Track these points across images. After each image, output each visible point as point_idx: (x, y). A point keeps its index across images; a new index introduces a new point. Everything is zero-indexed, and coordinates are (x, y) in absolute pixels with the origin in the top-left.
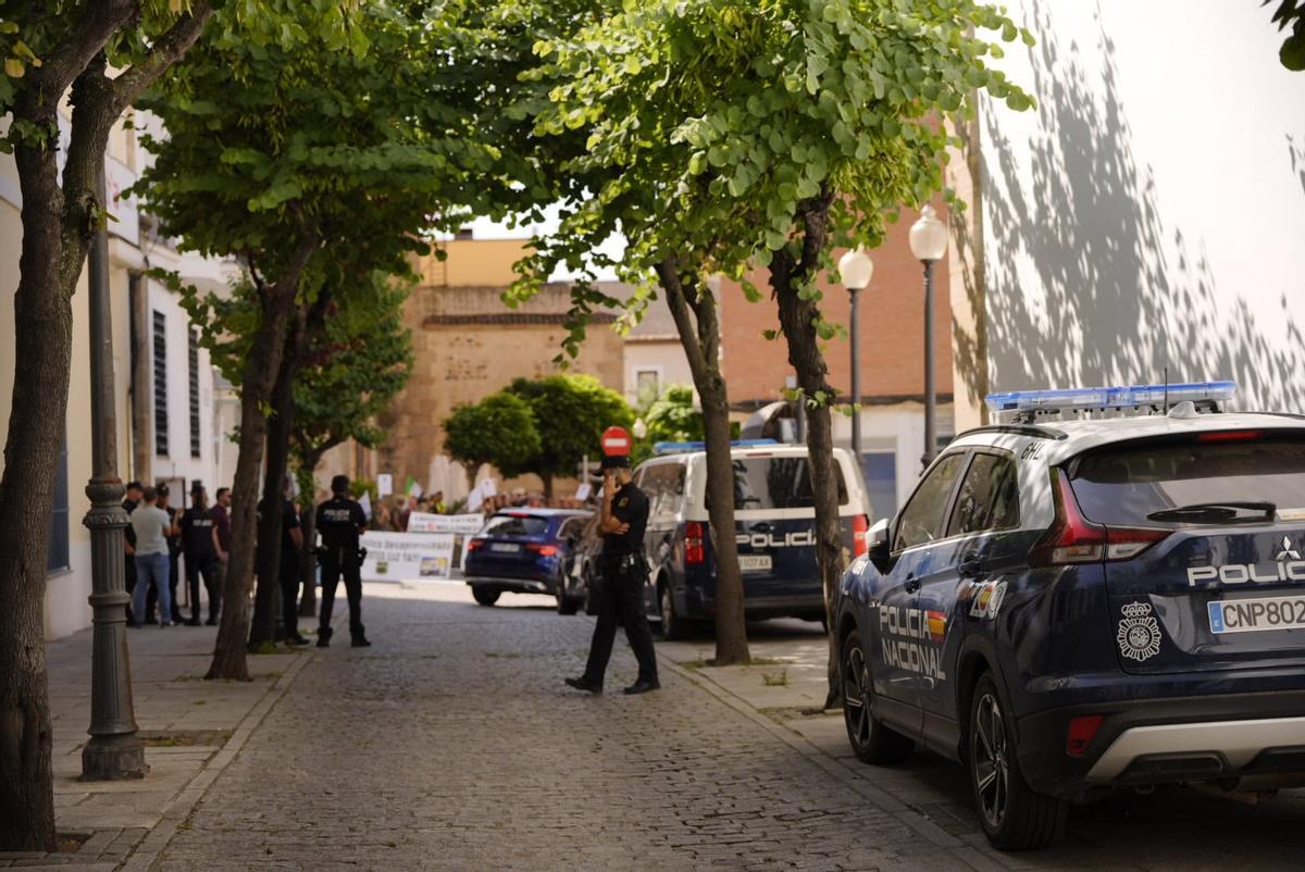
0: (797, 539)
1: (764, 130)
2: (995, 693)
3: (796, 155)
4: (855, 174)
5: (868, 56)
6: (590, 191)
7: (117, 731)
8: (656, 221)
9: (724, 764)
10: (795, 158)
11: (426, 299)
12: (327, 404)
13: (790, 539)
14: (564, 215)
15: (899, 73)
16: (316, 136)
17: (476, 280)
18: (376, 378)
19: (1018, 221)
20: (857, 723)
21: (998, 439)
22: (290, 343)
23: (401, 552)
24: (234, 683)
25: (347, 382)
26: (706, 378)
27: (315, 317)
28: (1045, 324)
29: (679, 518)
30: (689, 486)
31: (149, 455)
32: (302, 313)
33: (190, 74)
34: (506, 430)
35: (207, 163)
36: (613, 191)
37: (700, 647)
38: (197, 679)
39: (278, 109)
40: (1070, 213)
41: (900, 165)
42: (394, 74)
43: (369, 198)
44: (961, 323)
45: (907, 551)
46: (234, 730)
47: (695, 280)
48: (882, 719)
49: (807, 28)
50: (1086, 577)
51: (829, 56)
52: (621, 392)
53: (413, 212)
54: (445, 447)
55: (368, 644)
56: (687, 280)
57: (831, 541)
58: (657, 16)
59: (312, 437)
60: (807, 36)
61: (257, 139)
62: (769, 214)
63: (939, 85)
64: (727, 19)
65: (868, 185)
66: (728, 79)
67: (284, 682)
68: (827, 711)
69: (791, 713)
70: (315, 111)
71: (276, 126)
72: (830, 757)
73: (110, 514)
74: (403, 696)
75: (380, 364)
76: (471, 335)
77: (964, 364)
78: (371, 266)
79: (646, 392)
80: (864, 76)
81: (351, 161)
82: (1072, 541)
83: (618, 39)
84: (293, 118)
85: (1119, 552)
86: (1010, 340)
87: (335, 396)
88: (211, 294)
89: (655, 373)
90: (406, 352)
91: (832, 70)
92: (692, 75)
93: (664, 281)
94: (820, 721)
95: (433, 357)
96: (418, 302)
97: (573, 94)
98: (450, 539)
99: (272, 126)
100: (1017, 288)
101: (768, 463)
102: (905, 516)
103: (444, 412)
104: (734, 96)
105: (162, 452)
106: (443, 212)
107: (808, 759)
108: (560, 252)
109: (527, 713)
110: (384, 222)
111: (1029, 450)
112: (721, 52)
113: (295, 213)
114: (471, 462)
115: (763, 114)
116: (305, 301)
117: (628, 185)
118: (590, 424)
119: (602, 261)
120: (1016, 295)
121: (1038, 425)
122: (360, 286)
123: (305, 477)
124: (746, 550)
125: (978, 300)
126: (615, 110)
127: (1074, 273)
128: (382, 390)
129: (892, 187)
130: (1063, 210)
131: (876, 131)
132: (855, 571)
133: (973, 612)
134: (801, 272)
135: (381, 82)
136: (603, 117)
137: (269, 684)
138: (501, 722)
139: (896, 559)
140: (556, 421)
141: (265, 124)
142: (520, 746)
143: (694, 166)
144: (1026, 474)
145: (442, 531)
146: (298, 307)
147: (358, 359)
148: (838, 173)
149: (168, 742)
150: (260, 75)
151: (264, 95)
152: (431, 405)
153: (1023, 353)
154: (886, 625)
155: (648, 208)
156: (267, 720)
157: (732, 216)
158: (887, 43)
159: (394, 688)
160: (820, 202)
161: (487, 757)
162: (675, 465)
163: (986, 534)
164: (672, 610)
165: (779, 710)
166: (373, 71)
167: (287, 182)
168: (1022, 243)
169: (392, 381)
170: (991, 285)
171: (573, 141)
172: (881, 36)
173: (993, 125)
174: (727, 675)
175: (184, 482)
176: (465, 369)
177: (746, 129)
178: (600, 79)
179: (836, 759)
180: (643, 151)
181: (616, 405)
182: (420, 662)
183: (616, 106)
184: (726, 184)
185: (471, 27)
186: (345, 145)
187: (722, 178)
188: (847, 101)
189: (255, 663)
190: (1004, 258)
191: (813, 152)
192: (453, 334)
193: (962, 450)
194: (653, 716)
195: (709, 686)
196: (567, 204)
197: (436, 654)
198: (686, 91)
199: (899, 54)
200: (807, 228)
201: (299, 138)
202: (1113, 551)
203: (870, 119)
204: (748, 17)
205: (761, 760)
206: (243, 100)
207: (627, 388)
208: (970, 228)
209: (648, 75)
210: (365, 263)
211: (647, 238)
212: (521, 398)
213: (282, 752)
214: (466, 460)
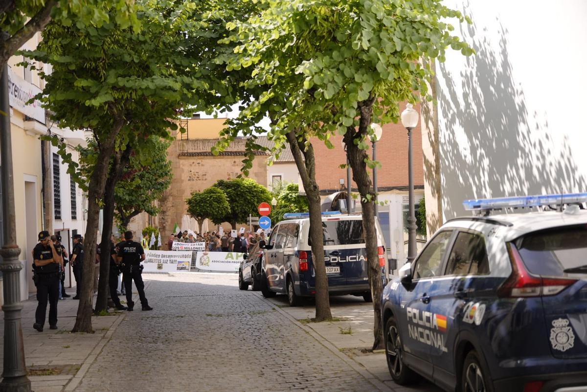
0: (351, 259)
1: (341, 66)
2: (478, 363)
3: (358, 78)
4: (387, 87)
5: (392, 30)
6: (254, 97)
7: (17, 375)
8: (287, 112)
9: (326, 385)
10: (356, 80)
11: (179, 146)
12: (132, 196)
13: (348, 259)
14: (241, 108)
15: (408, 38)
16: (121, 72)
17: (201, 137)
18: (155, 184)
19: (455, 111)
20: (393, 364)
21: (472, 226)
22: (113, 170)
23: (168, 259)
24: (86, 335)
25: (142, 186)
26: (309, 185)
27: (125, 157)
28: (469, 159)
29: (296, 249)
30: (301, 235)
31: (51, 219)
32: (119, 156)
33: (60, 42)
34: (215, 203)
35: (69, 85)
36: (265, 97)
37: (308, 310)
38: (68, 332)
39: (103, 59)
40: (482, 107)
41: (407, 83)
42: (159, 42)
43: (150, 102)
44: (427, 157)
45: (421, 281)
46: (82, 364)
47: (305, 140)
48: (408, 365)
49: (362, 16)
50: (530, 305)
51: (374, 29)
52: (266, 186)
53: (170, 109)
54: (188, 211)
55: (151, 309)
56: (301, 140)
57: (375, 267)
58: (288, 10)
59: (126, 211)
60: (362, 20)
61: (94, 74)
62: (344, 109)
63: (428, 44)
64: (322, 12)
65: (392, 93)
66: (323, 41)
67: (109, 333)
68: (374, 351)
69: (356, 351)
70: (121, 60)
71: (103, 68)
72: (379, 380)
73: (12, 264)
74: (167, 341)
75: (157, 177)
76: (199, 161)
77: (429, 176)
78: (151, 133)
79: (276, 185)
80: (391, 40)
81: (137, 84)
82: (522, 285)
83: (268, 23)
84: (111, 64)
85: (549, 291)
86: (452, 167)
87: (136, 192)
88: (79, 146)
89: (280, 176)
90: (169, 172)
91: (374, 37)
92: (305, 40)
93: (289, 140)
94: (371, 357)
95: (183, 171)
96: (176, 146)
97: (245, 50)
98: (190, 253)
99: (100, 68)
100: (455, 141)
101: (337, 223)
102: (419, 261)
103: (188, 196)
104: (326, 50)
105: (58, 218)
106: (184, 108)
107: (369, 382)
108: (240, 126)
109: (226, 351)
110: (157, 113)
111: (491, 233)
112: (319, 28)
113: (113, 109)
114: (200, 218)
115: (340, 59)
116: (120, 150)
117: (272, 94)
118: (252, 200)
119: (260, 130)
120: (455, 145)
121: (492, 217)
122: (145, 142)
123: (123, 229)
124: (328, 264)
125: (436, 147)
126: (267, 57)
127: (484, 135)
128: (158, 189)
129: (403, 94)
130: (478, 105)
131: (396, 67)
132: (392, 288)
133: (465, 320)
134: (359, 136)
135: (153, 46)
136: (260, 61)
137: (102, 335)
138: (214, 357)
139: (416, 284)
140: (237, 199)
141: (97, 66)
142: (224, 373)
143: (306, 85)
144: (491, 247)
145: (187, 250)
146: (117, 153)
147: (147, 175)
148: (378, 87)
149: (47, 372)
150: (94, 43)
151: (96, 52)
152: (182, 192)
153: (458, 173)
154: (410, 318)
155: (284, 106)
156: (99, 357)
157: (325, 109)
158: (401, 23)
159: (162, 336)
160: (368, 103)
161: (207, 380)
162: (294, 224)
163: (469, 277)
164: (294, 292)
165: (350, 350)
166: (148, 41)
167: (106, 93)
168: (457, 120)
169: (162, 185)
170: (442, 141)
171: (245, 73)
172: (398, 20)
173: (442, 66)
174: (321, 327)
175: (69, 231)
176: (197, 176)
177: (332, 66)
178: (259, 42)
179: (383, 382)
180: (280, 77)
181: (263, 192)
182: (175, 320)
183: (267, 56)
184: (323, 93)
185: (196, 20)
186: (136, 77)
187: (320, 90)
188: (382, 52)
189: (96, 322)
190: (449, 127)
191: (366, 77)
192: (192, 160)
193: (451, 229)
194: (288, 353)
195: (314, 334)
196: (243, 103)
197: (183, 315)
198: (302, 47)
199: (407, 29)
200: (361, 114)
201: (112, 72)
202: (546, 290)
203: (393, 60)
204: (332, 11)
205: (345, 382)
206: (86, 55)
207: (268, 183)
208: (432, 113)
209: (283, 40)
210: (148, 132)
211: (283, 120)
212: (221, 189)
213: (104, 379)
214: (197, 217)
